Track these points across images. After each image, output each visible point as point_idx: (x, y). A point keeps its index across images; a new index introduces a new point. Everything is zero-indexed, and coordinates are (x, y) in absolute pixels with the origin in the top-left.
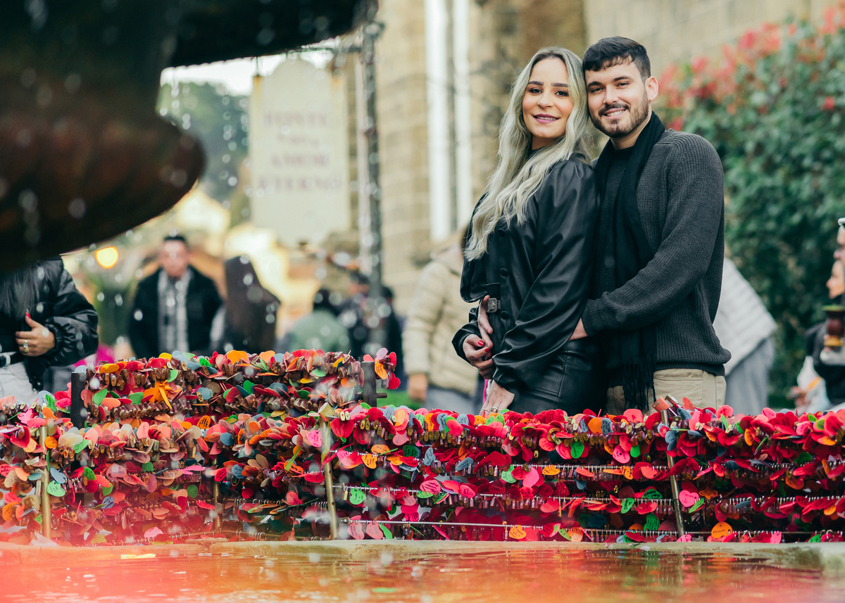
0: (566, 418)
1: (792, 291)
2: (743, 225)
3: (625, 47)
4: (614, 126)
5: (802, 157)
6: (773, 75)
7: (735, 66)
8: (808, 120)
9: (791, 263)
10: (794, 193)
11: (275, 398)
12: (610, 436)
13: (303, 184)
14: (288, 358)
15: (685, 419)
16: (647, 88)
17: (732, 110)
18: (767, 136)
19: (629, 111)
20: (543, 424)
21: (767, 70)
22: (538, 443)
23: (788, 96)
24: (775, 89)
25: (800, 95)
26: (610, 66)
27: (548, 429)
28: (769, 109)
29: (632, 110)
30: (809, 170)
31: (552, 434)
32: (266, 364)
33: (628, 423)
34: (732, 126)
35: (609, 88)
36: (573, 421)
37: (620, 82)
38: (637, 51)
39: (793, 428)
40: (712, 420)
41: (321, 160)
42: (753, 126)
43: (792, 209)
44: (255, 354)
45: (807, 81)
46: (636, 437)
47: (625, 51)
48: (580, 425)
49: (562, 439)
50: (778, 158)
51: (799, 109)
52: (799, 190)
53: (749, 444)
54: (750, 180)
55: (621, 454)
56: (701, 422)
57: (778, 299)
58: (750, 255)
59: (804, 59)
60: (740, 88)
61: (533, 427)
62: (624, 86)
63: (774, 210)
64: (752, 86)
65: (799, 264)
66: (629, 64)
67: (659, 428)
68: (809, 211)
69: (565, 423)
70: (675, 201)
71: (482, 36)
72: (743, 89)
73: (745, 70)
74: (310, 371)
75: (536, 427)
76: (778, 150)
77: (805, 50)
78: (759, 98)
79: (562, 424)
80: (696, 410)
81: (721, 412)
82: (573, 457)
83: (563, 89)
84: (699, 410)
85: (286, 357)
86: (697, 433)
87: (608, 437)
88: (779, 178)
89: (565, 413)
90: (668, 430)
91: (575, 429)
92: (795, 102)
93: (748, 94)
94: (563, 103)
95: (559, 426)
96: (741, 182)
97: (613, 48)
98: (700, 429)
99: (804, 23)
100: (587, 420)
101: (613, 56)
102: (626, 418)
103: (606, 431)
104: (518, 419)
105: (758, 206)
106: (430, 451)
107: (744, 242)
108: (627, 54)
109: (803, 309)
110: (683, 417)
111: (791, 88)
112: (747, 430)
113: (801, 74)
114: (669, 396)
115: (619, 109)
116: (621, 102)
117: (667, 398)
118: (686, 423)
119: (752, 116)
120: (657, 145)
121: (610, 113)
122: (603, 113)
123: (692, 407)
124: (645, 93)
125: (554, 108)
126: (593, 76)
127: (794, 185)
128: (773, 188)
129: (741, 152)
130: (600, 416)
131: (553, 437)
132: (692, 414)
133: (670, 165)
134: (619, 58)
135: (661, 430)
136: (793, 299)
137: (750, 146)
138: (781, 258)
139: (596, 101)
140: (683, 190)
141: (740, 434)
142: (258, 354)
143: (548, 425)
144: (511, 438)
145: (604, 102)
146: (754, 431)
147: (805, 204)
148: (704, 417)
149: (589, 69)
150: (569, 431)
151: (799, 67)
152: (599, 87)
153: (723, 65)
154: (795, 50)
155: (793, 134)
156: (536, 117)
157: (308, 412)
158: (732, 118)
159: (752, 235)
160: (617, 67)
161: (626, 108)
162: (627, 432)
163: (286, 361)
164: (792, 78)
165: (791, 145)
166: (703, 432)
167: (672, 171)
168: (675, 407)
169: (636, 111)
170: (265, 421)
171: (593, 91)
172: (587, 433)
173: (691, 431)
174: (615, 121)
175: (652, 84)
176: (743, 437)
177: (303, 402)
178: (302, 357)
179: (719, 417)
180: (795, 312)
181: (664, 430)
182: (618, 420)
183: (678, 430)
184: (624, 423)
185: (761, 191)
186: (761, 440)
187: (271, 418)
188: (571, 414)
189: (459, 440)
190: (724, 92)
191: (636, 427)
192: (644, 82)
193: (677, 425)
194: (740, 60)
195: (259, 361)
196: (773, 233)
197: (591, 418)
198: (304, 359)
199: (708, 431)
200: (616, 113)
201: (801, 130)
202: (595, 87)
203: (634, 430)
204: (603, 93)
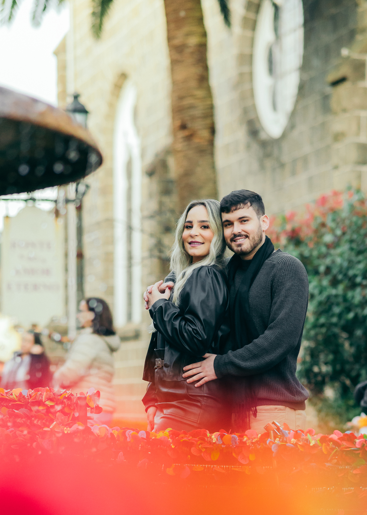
0: (208, 435)
1: (347, 362)
2: (317, 319)
3: (246, 197)
4: (239, 249)
5: (355, 276)
6: (338, 224)
7: (313, 217)
8: (359, 253)
9: (347, 345)
10: (350, 299)
11: (22, 418)
12: (236, 446)
13: (36, 287)
14: (30, 393)
15: (284, 436)
16: (262, 223)
17: (312, 245)
18: (333, 262)
19: (249, 238)
20: (194, 438)
21: (334, 220)
22: (190, 450)
23: (347, 237)
24: (339, 232)
25: (355, 236)
26: (236, 209)
27: (197, 441)
28: (335, 245)
29: (251, 238)
30: (360, 284)
31: (199, 445)
32: (17, 397)
33: (248, 439)
34: (311, 255)
35: (236, 224)
36: (213, 437)
37: (243, 220)
38: (254, 199)
39: (354, 443)
40: (302, 437)
41: (47, 272)
42: (325, 256)
43: (348, 310)
44: (9, 390)
45: (360, 228)
46: (253, 447)
47: (245, 199)
48: (217, 439)
49: (206, 448)
50: (340, 277)
51: (354, 246)
52: (353, 297)
53: (325, 453)
54: (322, 290)
55: (243, 459)
56: (295, 438)
57: (338, 367)
58: (320, 338)
59: (357, 214)
60: (316, 231)
61: (187, 440)
62: (245, 222)
63: (337, 310)
64: (324, 230)
65: (351, 345)
66: (248, 208)
67: (268, 442)
68: (359, 311)
69: (208, 438)
70: (278, 299)
71: (150, 196)
72: (318, 233)
73: (319, 221)
74: (45, 401)
75: (189, 440)
76: (340, 272)
77: (358, 207)
78: (328, 238)
79: (206, 438)
80: (292, 431)
81: (308, 432)
82: (213, 460)
83: (205, 224)
84: (293, 431)
85: (29, 392)
86: (292, 445)
87: (235, 448)
88: (340, 289)
89: (208, 431)
90: (273, 443)
91: (214, 442)
92: (351, 241)
93: (321, 236)
94: (207, 233)
95: (204, 440)
96: (316, 292)
97: (238, 198)
98: (294, 443)
99: (358, 191)
100: (222, 436)
101: (238, 203)
102: (246, 435)
103: (234, 443)
104: (178, 435)
105: (327, 307)
106: (121, 454)
107: (317, 330)
108: (247, 201)
109: (354, 374)
110: (283, 435)
111: (349, 232)
112: (324, 444)
113: (356, 223)
114: (275, 421)
115: (242, 237)
116: (243, 233)
117: (274, 423)
118: (285, 439)
119: (324, 249)
120: (267, 261)
121: (237, 240)
122: (233, 240)
123: (289, 429)
124: (260, 226)
125: (200, 236)
126: (226, 216)
127: (350, 294)
128: (336, 296)
129: (316, 272)
130: (230, 434)
131: (200, 447)
132: (289, 433)
133: (274, 276)
134: (242, 205)
135: (269, 443)
136: (347, 367)
137: (322, 269)
138: (341, 341)
139: (228, 232)
140: (283, 292)
141: (319, 446)
142: (11, 390)
143: (197, 439)
144: (173, 447)
145: (233, 233)
146: (328, 445)
147: (357, 306)
148: (297, 435)
149: (223, 212)
150: (210, 443)
151: (354, 219)
152: (230, 223)
153: (306, 217)
154: (352, 207)
155: (350, 261)
156: (190, 243)
157: (43, 428)
158: (311, 251)
159: (322, 325)
160: (240, 210)
161: (247, 237)
162: (248, 444)
163: (30, 395)
164: (350, 227)
165: (348, 268)
166: (296, 445)
167: (276, 280)
168: (278, 429)
169: (253, 238)
170: (15, 433)
171: (226, 226)
172: (222, 444)
173: (288, 444)
174: (240, 245)
175: (265, 219)
176: (322, 448)
177: (39, 422)
178: (40, 393)
179: (306, 435)
180: (348, 376)
181: (271, 444)
182: (241, 436)
183: (280, 443)
184: (245, 439)
185: (329, 297)
186: (333, 451)
187: (19, 431)
188: (212, 432)
189: (140, 448)
190: (306, 233)
191: (253, 441)
192: (259, 219)
193: (279, 440)
194: (317, 214)
195: (12, 394)
196: (335, 325)
197: (225, 435)
198: (41, 394)
199: (299, 444)
200: (241, 240)
201: (355, 259)
202: (226, 223)
203: (252, 443)
204: (232, 227)
